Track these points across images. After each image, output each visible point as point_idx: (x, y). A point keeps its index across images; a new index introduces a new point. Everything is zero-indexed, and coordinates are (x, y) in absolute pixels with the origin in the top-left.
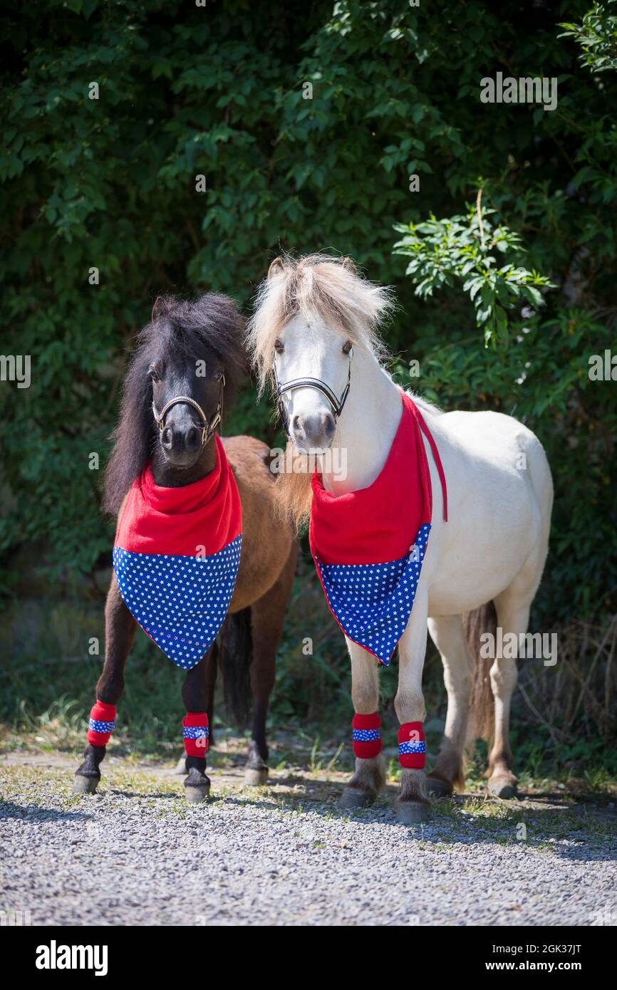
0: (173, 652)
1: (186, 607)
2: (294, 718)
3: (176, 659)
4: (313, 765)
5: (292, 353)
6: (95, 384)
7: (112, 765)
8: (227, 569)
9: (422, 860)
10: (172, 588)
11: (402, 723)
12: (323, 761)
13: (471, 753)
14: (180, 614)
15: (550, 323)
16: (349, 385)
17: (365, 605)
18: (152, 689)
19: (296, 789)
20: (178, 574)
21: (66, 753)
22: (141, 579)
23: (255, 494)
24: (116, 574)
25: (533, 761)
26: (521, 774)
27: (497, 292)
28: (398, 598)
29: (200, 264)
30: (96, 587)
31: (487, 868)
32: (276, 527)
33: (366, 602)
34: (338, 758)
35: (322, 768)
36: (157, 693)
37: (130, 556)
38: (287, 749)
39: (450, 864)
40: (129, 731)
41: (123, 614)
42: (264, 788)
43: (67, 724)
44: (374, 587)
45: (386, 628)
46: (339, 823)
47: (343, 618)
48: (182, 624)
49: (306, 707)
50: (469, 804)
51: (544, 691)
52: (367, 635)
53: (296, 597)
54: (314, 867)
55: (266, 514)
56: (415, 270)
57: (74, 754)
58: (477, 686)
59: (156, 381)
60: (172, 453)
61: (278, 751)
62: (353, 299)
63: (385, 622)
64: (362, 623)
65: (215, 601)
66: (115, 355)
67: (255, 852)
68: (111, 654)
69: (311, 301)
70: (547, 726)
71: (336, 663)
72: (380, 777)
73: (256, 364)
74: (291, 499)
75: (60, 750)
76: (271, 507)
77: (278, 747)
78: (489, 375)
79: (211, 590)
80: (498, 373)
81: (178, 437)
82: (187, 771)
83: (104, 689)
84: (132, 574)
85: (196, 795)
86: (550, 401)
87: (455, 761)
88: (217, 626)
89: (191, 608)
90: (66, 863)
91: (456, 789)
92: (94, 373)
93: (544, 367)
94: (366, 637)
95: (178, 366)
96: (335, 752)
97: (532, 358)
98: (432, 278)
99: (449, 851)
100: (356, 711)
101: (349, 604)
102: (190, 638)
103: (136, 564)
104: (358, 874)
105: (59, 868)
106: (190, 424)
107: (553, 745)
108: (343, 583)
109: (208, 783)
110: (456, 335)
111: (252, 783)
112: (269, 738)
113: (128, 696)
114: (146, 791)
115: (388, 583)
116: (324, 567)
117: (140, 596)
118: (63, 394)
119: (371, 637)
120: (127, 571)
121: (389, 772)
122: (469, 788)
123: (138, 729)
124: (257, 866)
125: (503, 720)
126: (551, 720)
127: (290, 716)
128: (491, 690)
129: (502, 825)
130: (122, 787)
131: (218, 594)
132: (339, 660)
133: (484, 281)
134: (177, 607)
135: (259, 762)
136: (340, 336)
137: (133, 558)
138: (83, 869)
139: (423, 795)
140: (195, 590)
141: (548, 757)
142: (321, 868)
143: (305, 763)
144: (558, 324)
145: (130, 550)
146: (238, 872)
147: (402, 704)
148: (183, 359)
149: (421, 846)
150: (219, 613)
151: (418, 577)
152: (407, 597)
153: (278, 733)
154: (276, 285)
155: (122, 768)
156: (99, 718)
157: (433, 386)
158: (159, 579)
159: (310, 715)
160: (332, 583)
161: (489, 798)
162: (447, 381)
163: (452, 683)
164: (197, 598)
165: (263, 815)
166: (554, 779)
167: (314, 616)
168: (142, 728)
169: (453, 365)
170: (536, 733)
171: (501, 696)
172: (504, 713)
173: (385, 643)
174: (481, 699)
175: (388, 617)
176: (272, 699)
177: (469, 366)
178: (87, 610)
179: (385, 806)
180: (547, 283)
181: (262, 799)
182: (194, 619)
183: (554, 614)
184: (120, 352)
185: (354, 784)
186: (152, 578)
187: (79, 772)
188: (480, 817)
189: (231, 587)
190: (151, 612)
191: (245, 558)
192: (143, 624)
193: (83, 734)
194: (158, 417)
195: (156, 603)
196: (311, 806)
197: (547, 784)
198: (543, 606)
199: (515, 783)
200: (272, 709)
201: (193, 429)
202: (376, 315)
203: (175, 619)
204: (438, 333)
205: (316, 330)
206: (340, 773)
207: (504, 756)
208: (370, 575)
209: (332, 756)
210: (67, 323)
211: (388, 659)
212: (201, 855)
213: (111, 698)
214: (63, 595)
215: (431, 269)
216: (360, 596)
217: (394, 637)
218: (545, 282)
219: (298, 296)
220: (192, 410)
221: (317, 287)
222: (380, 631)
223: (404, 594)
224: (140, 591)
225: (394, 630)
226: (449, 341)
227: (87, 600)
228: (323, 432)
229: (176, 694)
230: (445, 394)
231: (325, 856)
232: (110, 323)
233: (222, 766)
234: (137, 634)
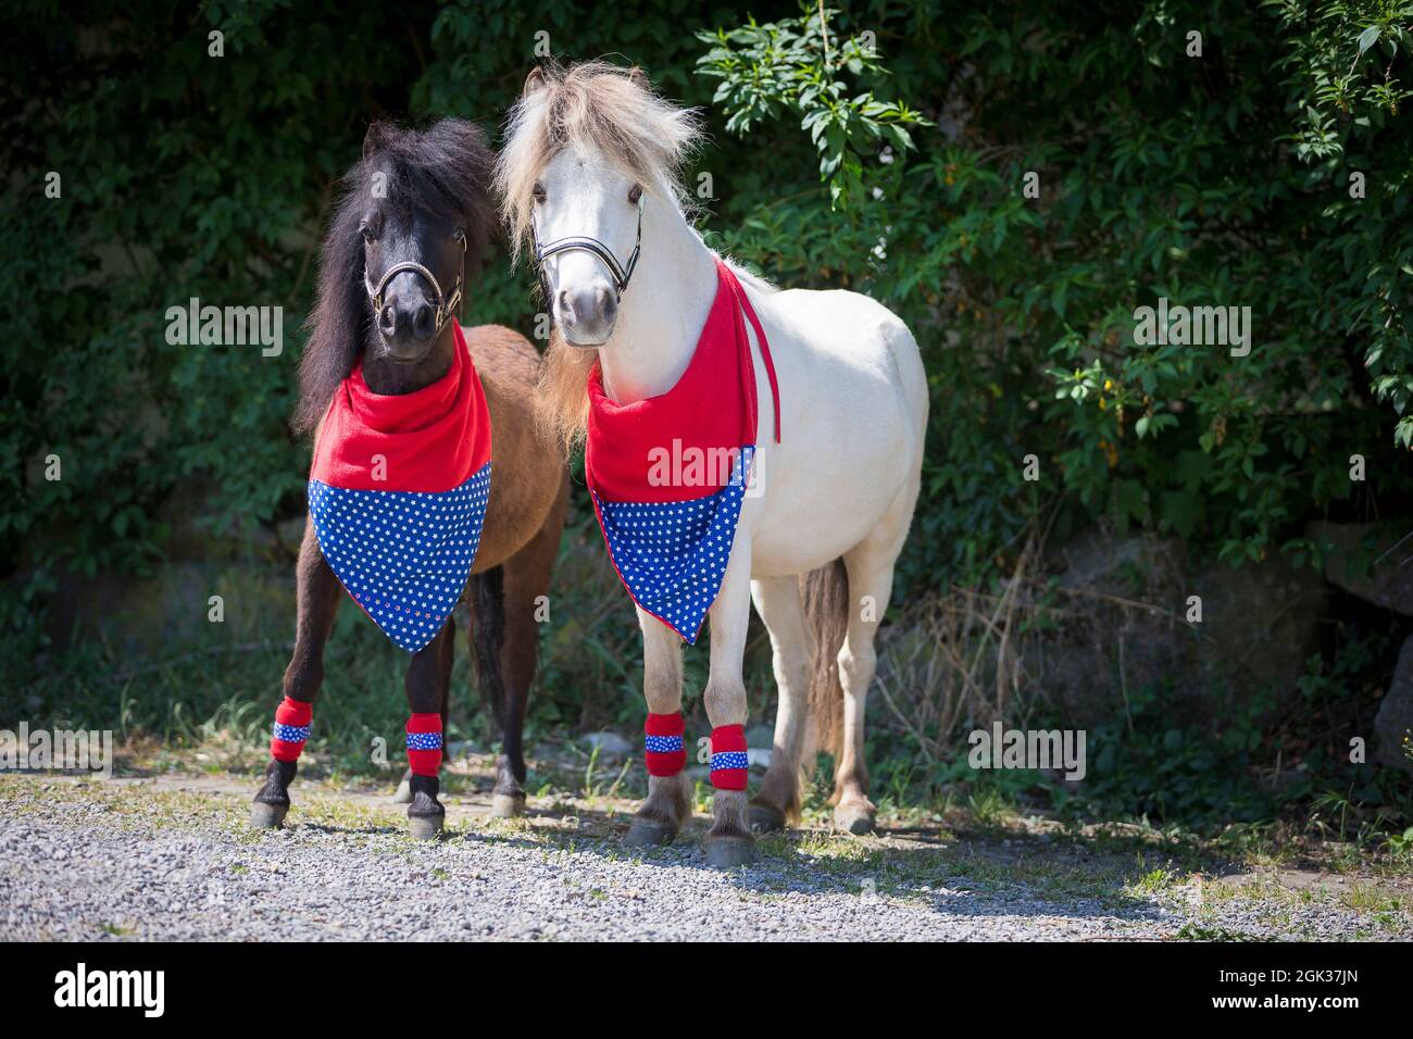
0: (394, 627)
1: (412, 564)
2: (561, 725)
3: (398, 638)
4: (589, 790)
5: (557, 202)
6: (278, 258)
7: (304, 791)
8: (470, 510)
9: (743, 914)
10: (392, 537)
11: (714, 726)
12: (601, 784)
13: (811, 772)
14: (403, 575)
15: (919, 168)
16: (639, 247)
17: (661, 560)
18: (360, 687)
19: (564, 822)
20: (401, 518)
21: (240, 776)
22: (348, 525)
23: (509, 405)
24: (311, 518)
25: (897, 783)
26: (881, 802)
27: (849, 132)
28: (708, 550)
29: (428, 89)
30: (280, 543)
31: (835, 925)
32: (539, 451)
33: (663, 555)
34: (623, 780)
35: (600, 794)
36: (367, 692)
37: (332, 493)
38: (551, 769)
39: (783, 920)
40: (327, 745)
41: (324, 575)
42: (520, 821)
43: (241, 736)
44: (674, 534)
45: (691, 592)
46: (627, 866)
47: (631, 578)
48: (406, 588)
49: (579, 710)
50: (808, 841)
51: (911, 688)
52: (664, 602)
53: (563, 556)
54: (592, 923)
55: (525, 434)
56: (726, 95)
57: (251, 776)
58: (819, 677)
59: (370, 242)
60: (395, 342)
61: (538, 773)
62: (644, 125)
63: (690, 583)
64: (657, 585)
65: (453, 556)
66: (306, 217)
67: (509, 904)
68: (305, 632)
69: (585, 129)
70: (915, 735)
71: (620, 649)
72: (683, 803)
73: (508, 218)
74: (560, 409)
75: (231, 771)
76: (531, 421)
77: (538, 766)
78: (834, 242)
79: (448, 540)
80: (848, 238)
81: (404, 318)
82: (411, 799)
83: (296, 680)
84: (335, 517)
85: (424, 829)
86: (918, 277)
87: (787, 781)
88: (456, 591)
89: (419, 565)
90: (242, 920)
91: (790, 822)
92: (277, 242)
93: (912, 231)
94: (663, 604)
95: (401, 221)
96: (619, 773)
97: (894, 218)
98: (749, 108)
99: (781, 903)
100: (651, 710)
101: (640, 558)
102: (418, 607)
103: (341, 503)
104: (654, 933)
105: (234, 926)
106: (420, 300)
107: (924, 762)
108: (631, 529)
109: (442, 813)
110: (790, 189)
111: (503, 814)
112: (526, 754)
113: (327, 696)
114: (353, 825)
115: (695, 529)
116: (606, 506)
117: (347, 549)
118: (232, 272)
119: (669, 605)
120: (327, 513)
121: (695, 799)
122: (807, 820)
123: (340, 741)
124: (511, 923)
125: (856, 725)
126: (922, 727)
127: (554, 723)
128: (839, 683)
129: (854, 869)
130: (320, 819)
131: (457, 546)
132: (624, 644)
133: (830, 118)
134: (399, 564)
135: (513, 784)
136: (625, 178)
137: (336, 495)
138: (266, 928)
139: (745, 827)
140: (425, 540)
141: (918, 778)
142: (602, 925)
143: (578, 788)
144: (931, 170)
145: (334, 484)
146: (486, 931)
147: (714, 699)
148: (409, 210)
149: (742, 896)
150: (459, 572)
151: (736, 521)
152: (721, 549)
153: (538, 746)
154: (535, 106)
155: (319, 794)
156: (289, 721)
157: (754, 257)
158: (375, 524)
159: (583, 723)
160: (616, 528)
161: (835, 833)
162: (775, 250)
163: (784, 672)
164: (428, 551)
165: (519, 856)
166: (926, 808)
167: (589, 583)
168: (348, 740)
169: (784, 228)
170: (901, 745)
171: (852, 691)
172: (857, 714)
173: (689, 613)
174: (825, 696)
175: (694, 576)
176: (531, 698)
177: (806, 230)
178: (267, 577)
179: (691, 844)
180: (919, 119)
181: (517, 835)
182: (422, 582)
183: (926, 579)
184: (313, 212)
185: (647, 813)
186: (363, 523)
187: (259, 798)
188: (824, 858)
189: (476, 536)
190: (362, 571)
191: (496, 495)
192: (351, 588)
193: (263, 750)
194: (372, 292)
195: (369, 559)
196: (586, 845)
197: (916, 815)
198: (911, 568)
199: (872, 813)
200: (529, 715)
201: (424, 308)
202: (679, 149)
203: (396, 582)
204: (764, 185)
205: (591, 169)
206: (626, 801)
207: (856, 776)
208: (669, 517)
209: (615, 779)
210: (237, 171)
211: (693, 635)
212: (433, 909)
213: (304, 694)
214: (234, 557)
215: (749, 94)
216: (654, 547)
217: (702, 604)
218: (914, 118)
219: (566, 122)
220: (422, 280)
221: (593, 109)
222: (682, 596)
223: (717, 544)
224: (347, 541)
225: (703, 595)
226: (779, 195)
227: (269, 563)
228: (601, 312)
229: (397, 690)
230: (772, 268)
231: (608, 909)
232: (299, 171)
233: (461, 792)
234: (342, 602)
